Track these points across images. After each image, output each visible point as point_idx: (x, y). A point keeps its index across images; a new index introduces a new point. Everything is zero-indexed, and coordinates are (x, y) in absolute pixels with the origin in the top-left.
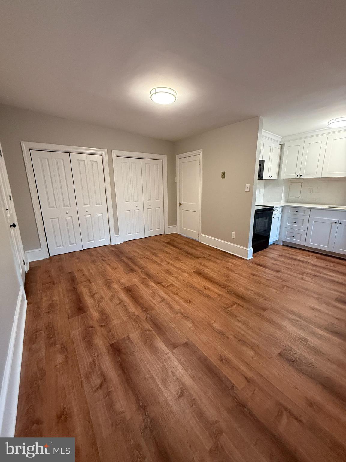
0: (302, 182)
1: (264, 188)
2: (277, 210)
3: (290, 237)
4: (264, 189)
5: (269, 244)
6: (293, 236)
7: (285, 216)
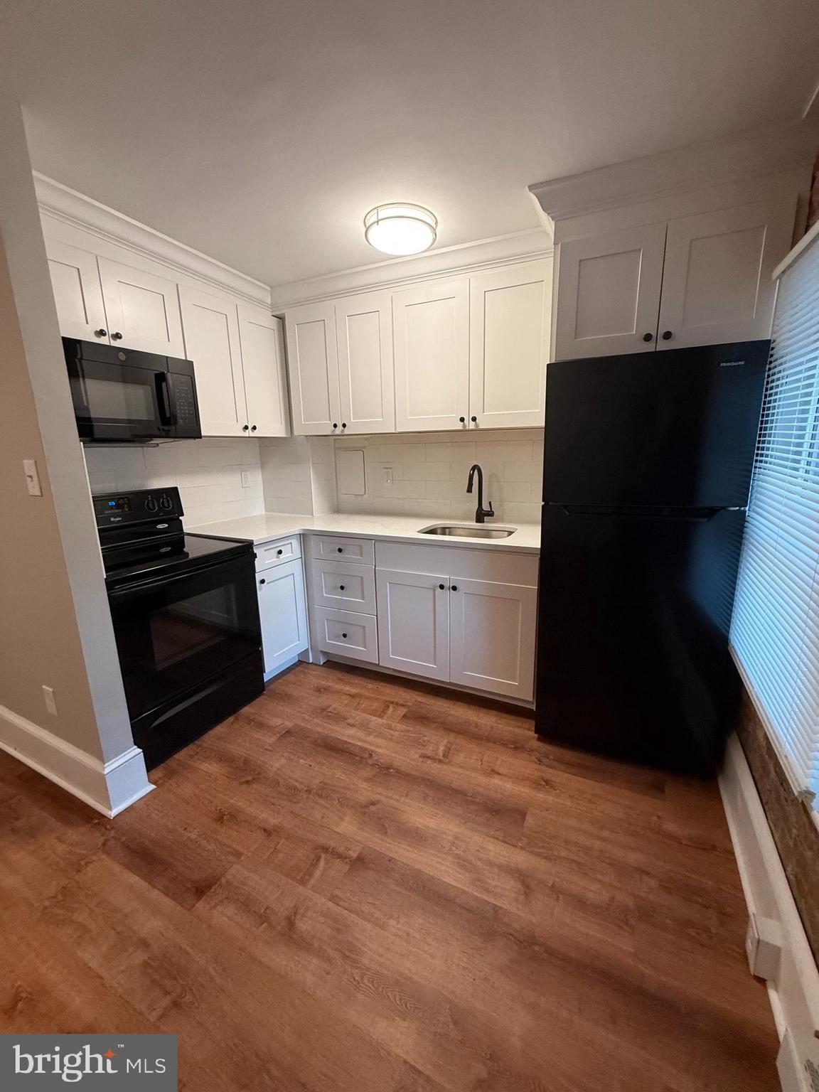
0: (365, 447)
1: (262, 468)
2: (279, 549)
3: (336, 637)
4: (260, 470)
5: (267, 677)
6: (345, 636)
7: (315, 564)
